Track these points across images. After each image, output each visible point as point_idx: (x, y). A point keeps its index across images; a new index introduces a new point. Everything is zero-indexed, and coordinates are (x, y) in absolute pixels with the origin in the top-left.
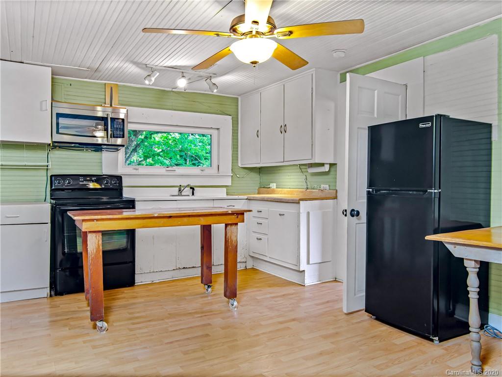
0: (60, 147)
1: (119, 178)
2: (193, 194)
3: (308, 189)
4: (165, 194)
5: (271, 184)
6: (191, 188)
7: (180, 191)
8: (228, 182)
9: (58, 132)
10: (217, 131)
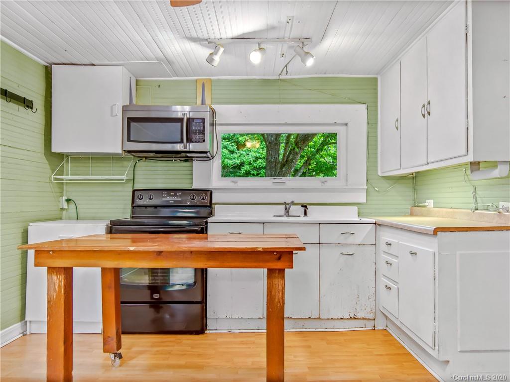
0: (146, 158)
1: (208, 193)
2: (305, 214)
3: (476, 209)
4: (267, 214)
5: (427, 201)
6: (302, 206)
7: (286, 209)
8: (362, 198)
9: (129, 140)
10: (345, 127)
